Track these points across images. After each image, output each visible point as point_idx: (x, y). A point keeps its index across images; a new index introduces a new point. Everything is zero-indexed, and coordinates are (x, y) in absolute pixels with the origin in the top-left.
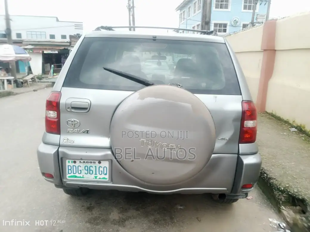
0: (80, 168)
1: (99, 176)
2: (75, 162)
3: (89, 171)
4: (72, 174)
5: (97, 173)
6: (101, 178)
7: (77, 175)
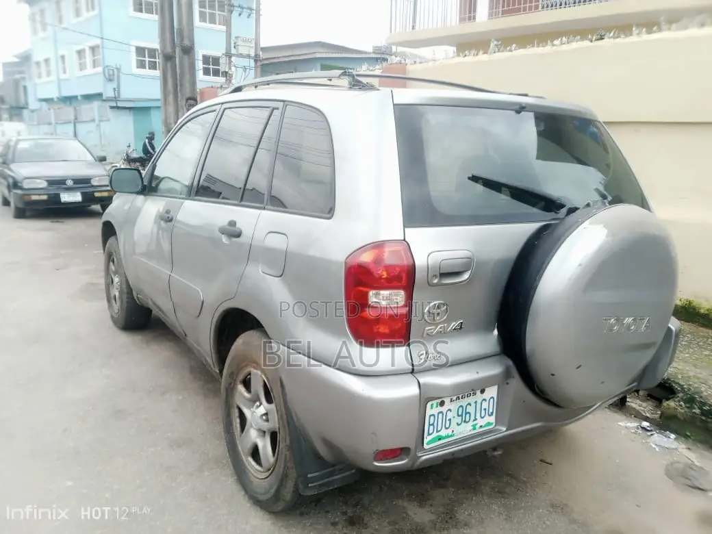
0: (450, 415)
1: (480, 422)
2: (442, 404)
3: (464, 416)
4: (435, 435)
5: (478, 416)
6: (483, 425)
7: (443, 433)
